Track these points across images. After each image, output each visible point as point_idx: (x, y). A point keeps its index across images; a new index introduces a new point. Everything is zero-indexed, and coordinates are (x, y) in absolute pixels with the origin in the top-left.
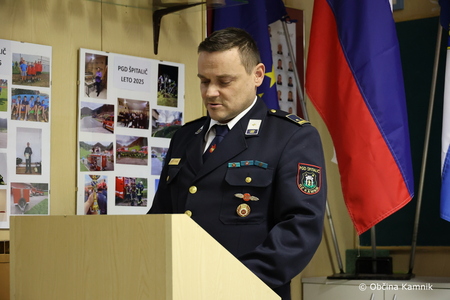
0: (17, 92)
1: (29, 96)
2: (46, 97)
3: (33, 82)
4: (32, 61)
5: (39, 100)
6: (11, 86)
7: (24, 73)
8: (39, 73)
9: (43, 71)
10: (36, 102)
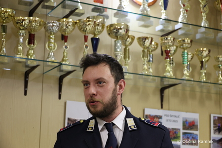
0: (184, 134)
1: (189, 135)
2: (197, 135)
3: (191, 129)
4: (191, 120)
5: (194, 137)
6: (182, 131)
7: (187, 125)
8: (193, 125)
9: (196, 124)
10: (193, 138)
